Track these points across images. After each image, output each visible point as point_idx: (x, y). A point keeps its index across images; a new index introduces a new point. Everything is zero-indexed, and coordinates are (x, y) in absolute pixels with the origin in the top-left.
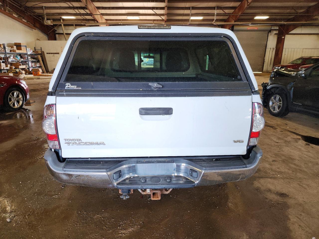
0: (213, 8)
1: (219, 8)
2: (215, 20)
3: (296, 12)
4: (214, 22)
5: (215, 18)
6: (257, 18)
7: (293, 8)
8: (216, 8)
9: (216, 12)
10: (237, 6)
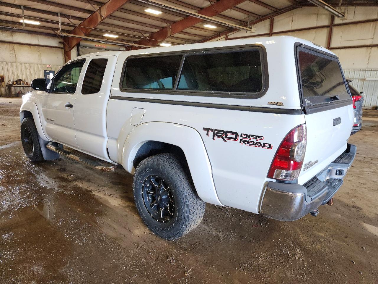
0: (56, 14)
1: (63, 15)
2: (60, 29)
3: (143, 36)
4: (59, 31)
5: (60, 27)
6: (106, 35)
7: (139, 31)
8: (59, 15)
9: (60, 19)
10: (86, 18)
